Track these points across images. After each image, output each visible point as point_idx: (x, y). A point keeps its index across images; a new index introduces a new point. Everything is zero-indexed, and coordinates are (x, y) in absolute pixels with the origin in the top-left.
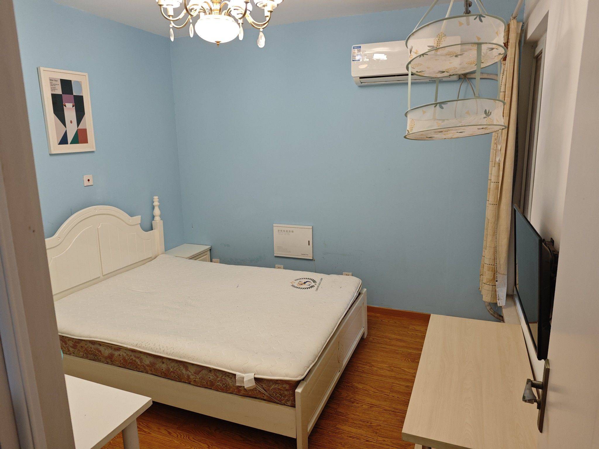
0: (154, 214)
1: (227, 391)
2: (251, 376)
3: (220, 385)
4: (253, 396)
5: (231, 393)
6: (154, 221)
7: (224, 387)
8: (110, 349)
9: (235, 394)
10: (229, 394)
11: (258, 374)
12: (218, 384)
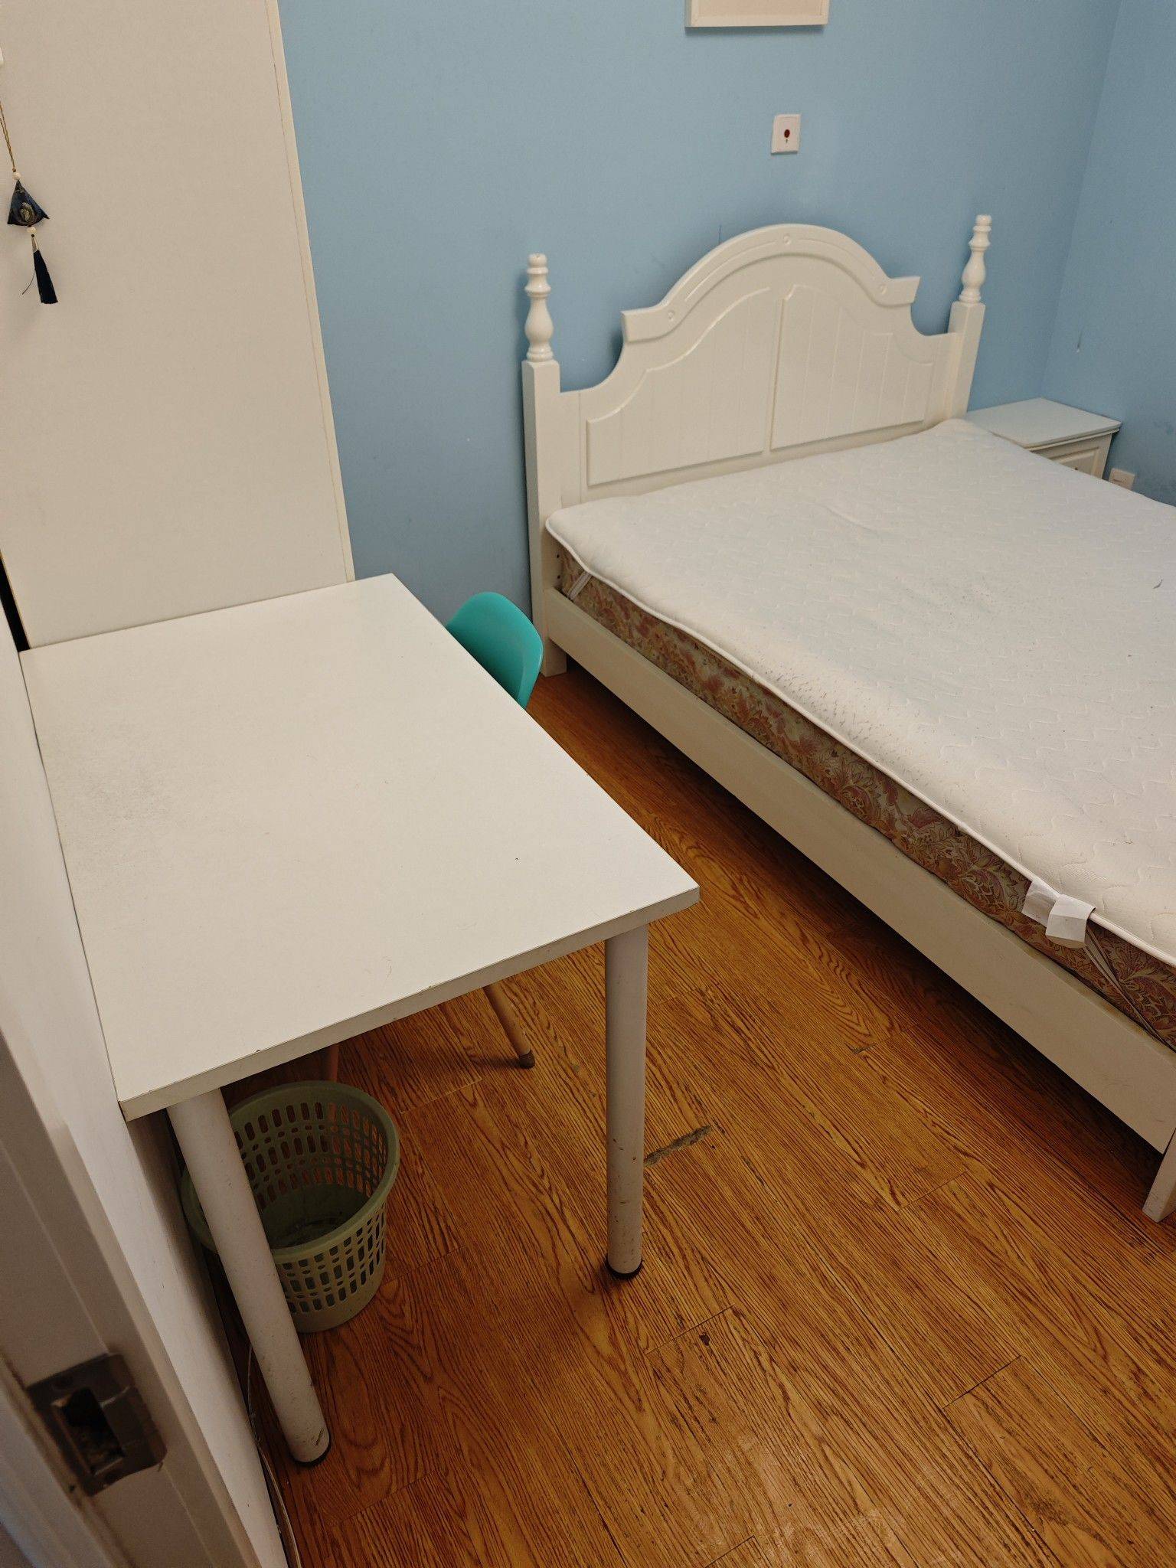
0: (964, 281)
1: (990, 911)
2: (1082, 910)
3: (972, 885)
4: (1068, 966)
5: (1000, 922)
6: (958, 303)
7: (983, 898)
8: (716, 665)
9: (1013, 932)
10: (991, 921)
11: (1107, 915)
12: (968, 879)
